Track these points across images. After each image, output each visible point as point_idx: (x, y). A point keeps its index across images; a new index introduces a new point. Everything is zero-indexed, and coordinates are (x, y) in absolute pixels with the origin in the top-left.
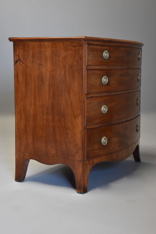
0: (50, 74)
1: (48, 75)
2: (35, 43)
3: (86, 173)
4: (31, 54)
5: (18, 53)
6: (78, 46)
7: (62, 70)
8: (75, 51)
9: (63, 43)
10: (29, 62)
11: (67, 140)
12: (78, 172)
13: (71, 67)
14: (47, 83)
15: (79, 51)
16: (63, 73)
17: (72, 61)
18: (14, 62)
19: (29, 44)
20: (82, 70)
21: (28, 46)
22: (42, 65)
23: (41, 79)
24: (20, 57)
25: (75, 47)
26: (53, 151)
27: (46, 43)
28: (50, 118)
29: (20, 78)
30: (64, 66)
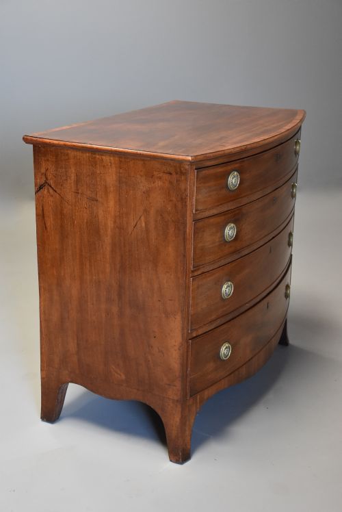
0: (115, 222)
1: (110, 224)
2: (81, 154)
3: (188, 422)
4: (73, 177)
5: (43, 170)
6: (177, 173)
7: (140, 217)
8: (171, 183)
9: (144, 163)
10: (68, 191)
11: (150, 357)
12: (172, 421)
13: (161, 215)
14: (107, 240)
15: (179, 184)
16: (143, 225)
17: (164, 202)
18: (36, 186)
19: (67, 155)
20: (185, 224)
21: (67, 158)
22: (97, 200)
23: (94, 229)
24: (49, 178)
25: (171, 174)
26: (120, 375)
27: (106, 158)
28: (115, 309)
29: (50, 222)
30: (146, 211)
